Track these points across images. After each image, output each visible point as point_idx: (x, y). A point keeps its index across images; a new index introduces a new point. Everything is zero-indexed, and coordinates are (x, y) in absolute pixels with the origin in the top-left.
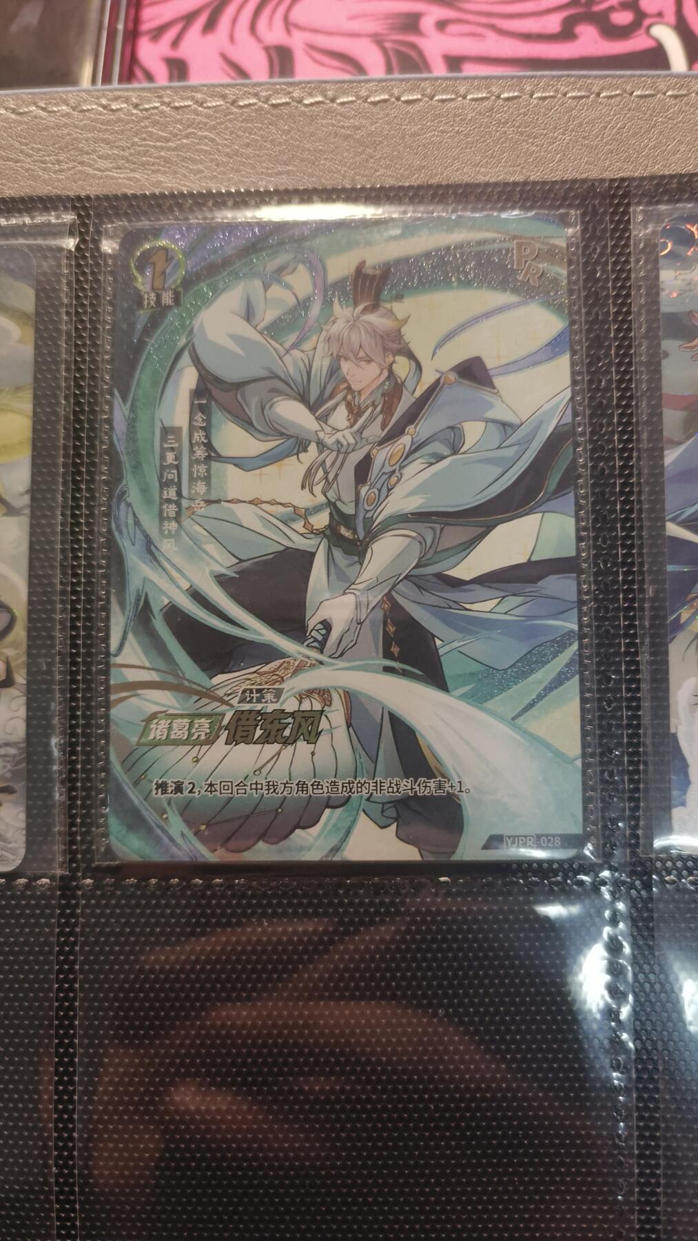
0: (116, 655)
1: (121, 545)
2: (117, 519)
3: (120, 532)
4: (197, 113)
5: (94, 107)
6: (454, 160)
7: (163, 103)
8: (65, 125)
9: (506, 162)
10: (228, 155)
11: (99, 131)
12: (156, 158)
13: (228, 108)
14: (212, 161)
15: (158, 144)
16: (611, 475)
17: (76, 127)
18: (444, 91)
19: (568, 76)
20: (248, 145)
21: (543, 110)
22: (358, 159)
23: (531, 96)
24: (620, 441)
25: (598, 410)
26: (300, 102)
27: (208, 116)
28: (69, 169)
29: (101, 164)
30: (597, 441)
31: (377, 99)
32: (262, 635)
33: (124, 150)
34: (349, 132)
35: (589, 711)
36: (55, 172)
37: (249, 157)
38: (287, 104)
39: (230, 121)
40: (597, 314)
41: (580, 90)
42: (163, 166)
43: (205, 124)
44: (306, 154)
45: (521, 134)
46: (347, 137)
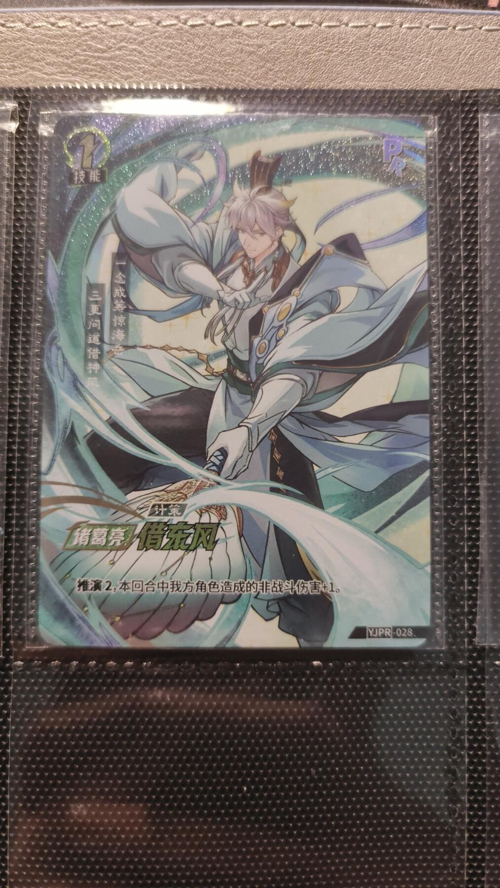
0: (46, 474)
1: (51, 381)
2: (49, 359)
3: (51, 371)
4: (129, 31)
5: (44, 24)
6: (338, 74)
7: (102, 22)
8: (20, 38)
9: (379, 77)
10: (152, 64)
11: (47, 43)
12: (94, 65)
13: (154, 27)
14: (140, 68)
15: (96, 54)
16: (459, 334)
17: (29, 40)
18: (330, 20)
19: (430, 12)
20: (169, 57)
21: (410, 38)
22: (260, 72)
23: (401, 26)
24: (466, 306)
25: (450, 280)
26: (213, 24)
27: (138, 34)
28: (22, 73)
29: (48, 69)
30: (448, 305)
31: (276, 23)
32: (170, 460)
33: (67, 59)
34: (252, 49)
35: (437, 526)
36: (10, 75)
37: (170, 67)
38: (202, 25)
39: (156, 37)
40: (449, 202)
41: (440, 23)
42: (99, 72)
43: (135, 39)
44: (217, 66)
45: (393, 55)
46: (251, 53)
